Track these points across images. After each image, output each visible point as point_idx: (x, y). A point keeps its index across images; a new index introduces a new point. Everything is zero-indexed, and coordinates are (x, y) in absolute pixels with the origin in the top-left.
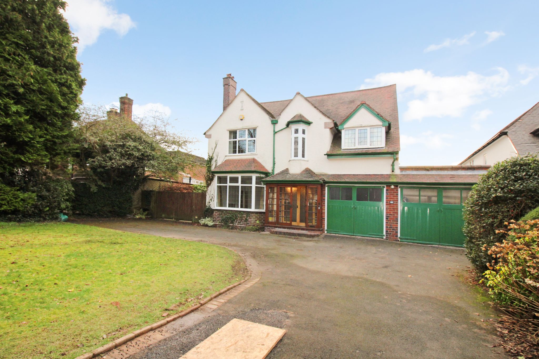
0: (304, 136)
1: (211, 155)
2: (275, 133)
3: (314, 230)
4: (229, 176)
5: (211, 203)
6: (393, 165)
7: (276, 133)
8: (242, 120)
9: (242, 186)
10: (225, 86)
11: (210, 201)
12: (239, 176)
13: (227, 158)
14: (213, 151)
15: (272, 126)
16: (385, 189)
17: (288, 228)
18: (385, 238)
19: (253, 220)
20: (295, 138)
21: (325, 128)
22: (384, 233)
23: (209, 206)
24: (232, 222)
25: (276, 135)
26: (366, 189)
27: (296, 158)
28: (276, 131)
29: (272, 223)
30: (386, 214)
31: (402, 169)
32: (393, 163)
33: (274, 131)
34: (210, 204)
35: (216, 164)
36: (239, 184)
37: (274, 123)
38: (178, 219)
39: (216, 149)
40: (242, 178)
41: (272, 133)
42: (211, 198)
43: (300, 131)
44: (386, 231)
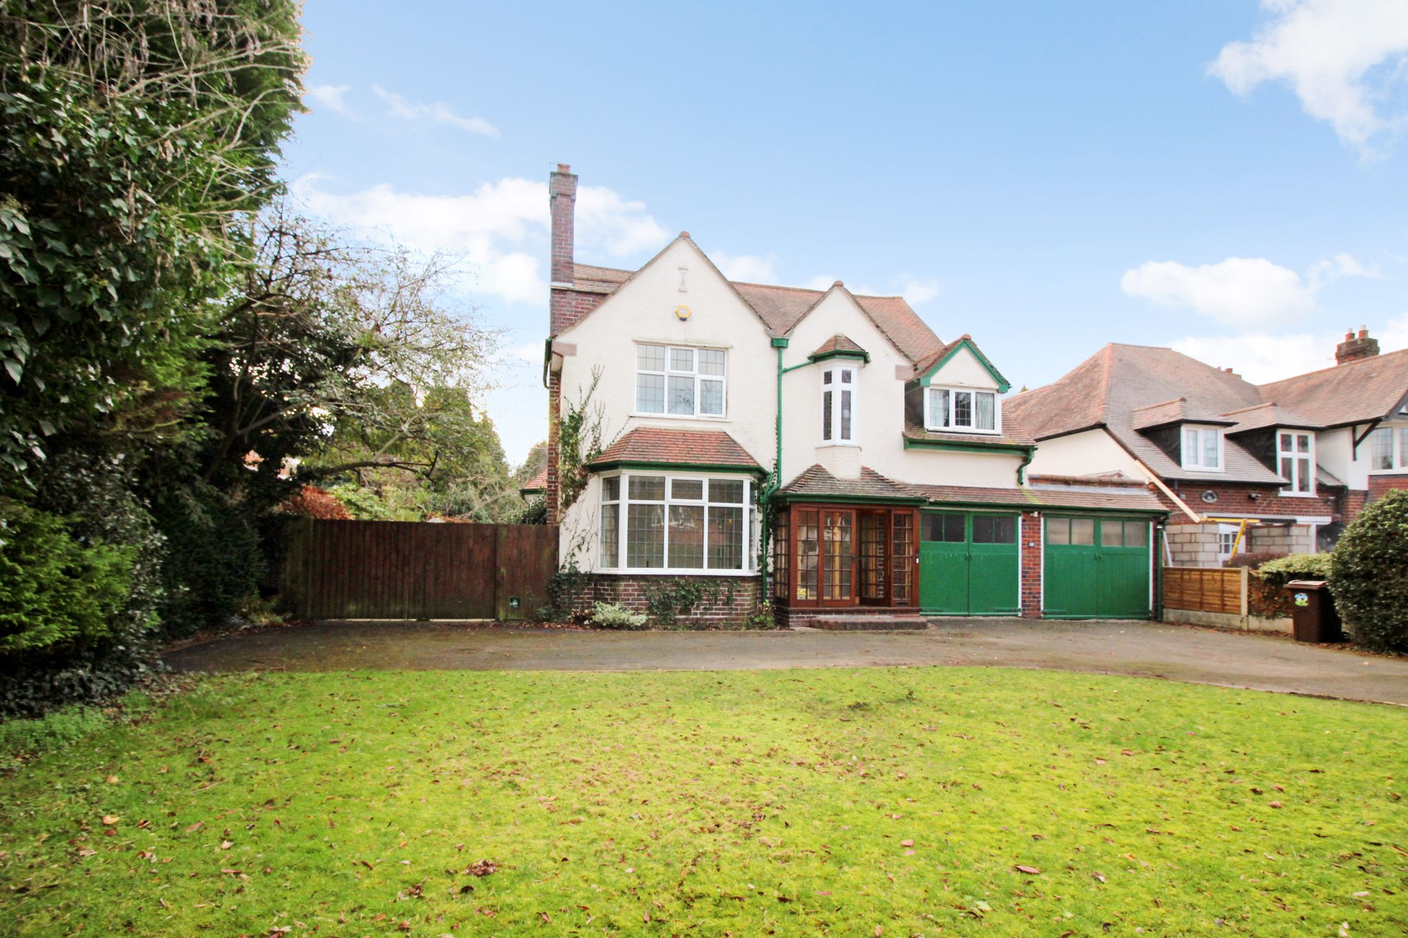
0: (846, 387)
1: (577, 410)
2: (782, 371)
3: (906, 612)
4: (670, 477)
5: (579, 556)
6: (1019, 471)
7: (786, 371)
8: (683, 319)
9: (711, 508)
10: (559, 198)
11: (576, 551)
12: (705, 478)
13: (635, 424)
14: (584, 398)
15: (773, 354)
16: (1020, 519)
17: (848, 612)
18: (1020, 614)
19: (745, 599)
20: (843, 392)
21: (898, 377)
22: (1020, 606)
23: (572, 567)
24: (686, 610)
25: (785, 377)
26: (989, 518)
27: (845, 442)
28: (785, 366)
29: (806, 602)
30: (1023, 568)
31: (1034, 480)
32: (1021, 467)
33: (780, 366)
34: (575, 559)
35: (596, 440)
36: (705, 502)
37: (778, 345)
38: (423, 617)
39: (594, 393)
40: (713, 485)
41: (775, 372)
42: (578, 540)
43: (837, 377)
44: (1023, 601)
